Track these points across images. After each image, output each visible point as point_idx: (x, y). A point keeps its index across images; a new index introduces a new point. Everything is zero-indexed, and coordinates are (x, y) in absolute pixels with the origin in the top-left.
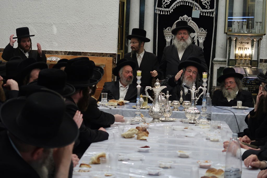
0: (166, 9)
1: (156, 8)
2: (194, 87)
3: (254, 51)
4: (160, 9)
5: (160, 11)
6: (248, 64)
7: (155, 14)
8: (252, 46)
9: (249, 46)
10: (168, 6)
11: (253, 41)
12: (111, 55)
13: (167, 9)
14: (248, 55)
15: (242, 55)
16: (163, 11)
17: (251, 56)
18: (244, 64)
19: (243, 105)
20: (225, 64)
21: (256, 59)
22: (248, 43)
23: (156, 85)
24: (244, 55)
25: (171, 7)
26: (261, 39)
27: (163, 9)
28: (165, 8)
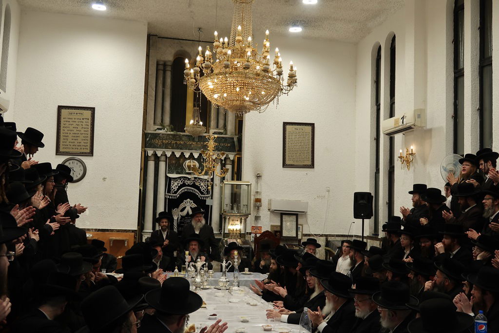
0: (173, 195)
1: (166, 193)
2: (224, 261)
3: (242, 226)
4: (169, 194)
5: (169, 196)
6: (238, 236)
7: (165, 198)
8: (241, 222)
9: (239, 223)
10: (175, 193)
11: (241, 219)
12: (133, 231)
13: (175, 195)
14: (238, 229)
15: (233, 230)
16: (171, 196)
17: (240, 230)
18: (235, 236)
19: (249, 271)
20: (221, 236)
21: (244, 233)
22: (237, 221)
23: (198, 261)
24: (235, 230)
25: (178, 193)
26: (247, 218)
27: (171, 195)
28: (173, 193)
